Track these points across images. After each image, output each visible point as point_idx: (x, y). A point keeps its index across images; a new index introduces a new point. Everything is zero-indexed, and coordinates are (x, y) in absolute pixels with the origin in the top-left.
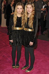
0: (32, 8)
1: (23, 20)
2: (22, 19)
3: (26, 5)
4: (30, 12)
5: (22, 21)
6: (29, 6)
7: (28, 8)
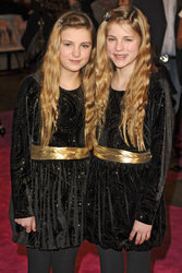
0: (136, 41)
1: (90, 106)
2: (89, 103)
3: (105, 23)
4: (128, 59)
5: (87, 111)
6: (121, 30)
7: (114, 39)
